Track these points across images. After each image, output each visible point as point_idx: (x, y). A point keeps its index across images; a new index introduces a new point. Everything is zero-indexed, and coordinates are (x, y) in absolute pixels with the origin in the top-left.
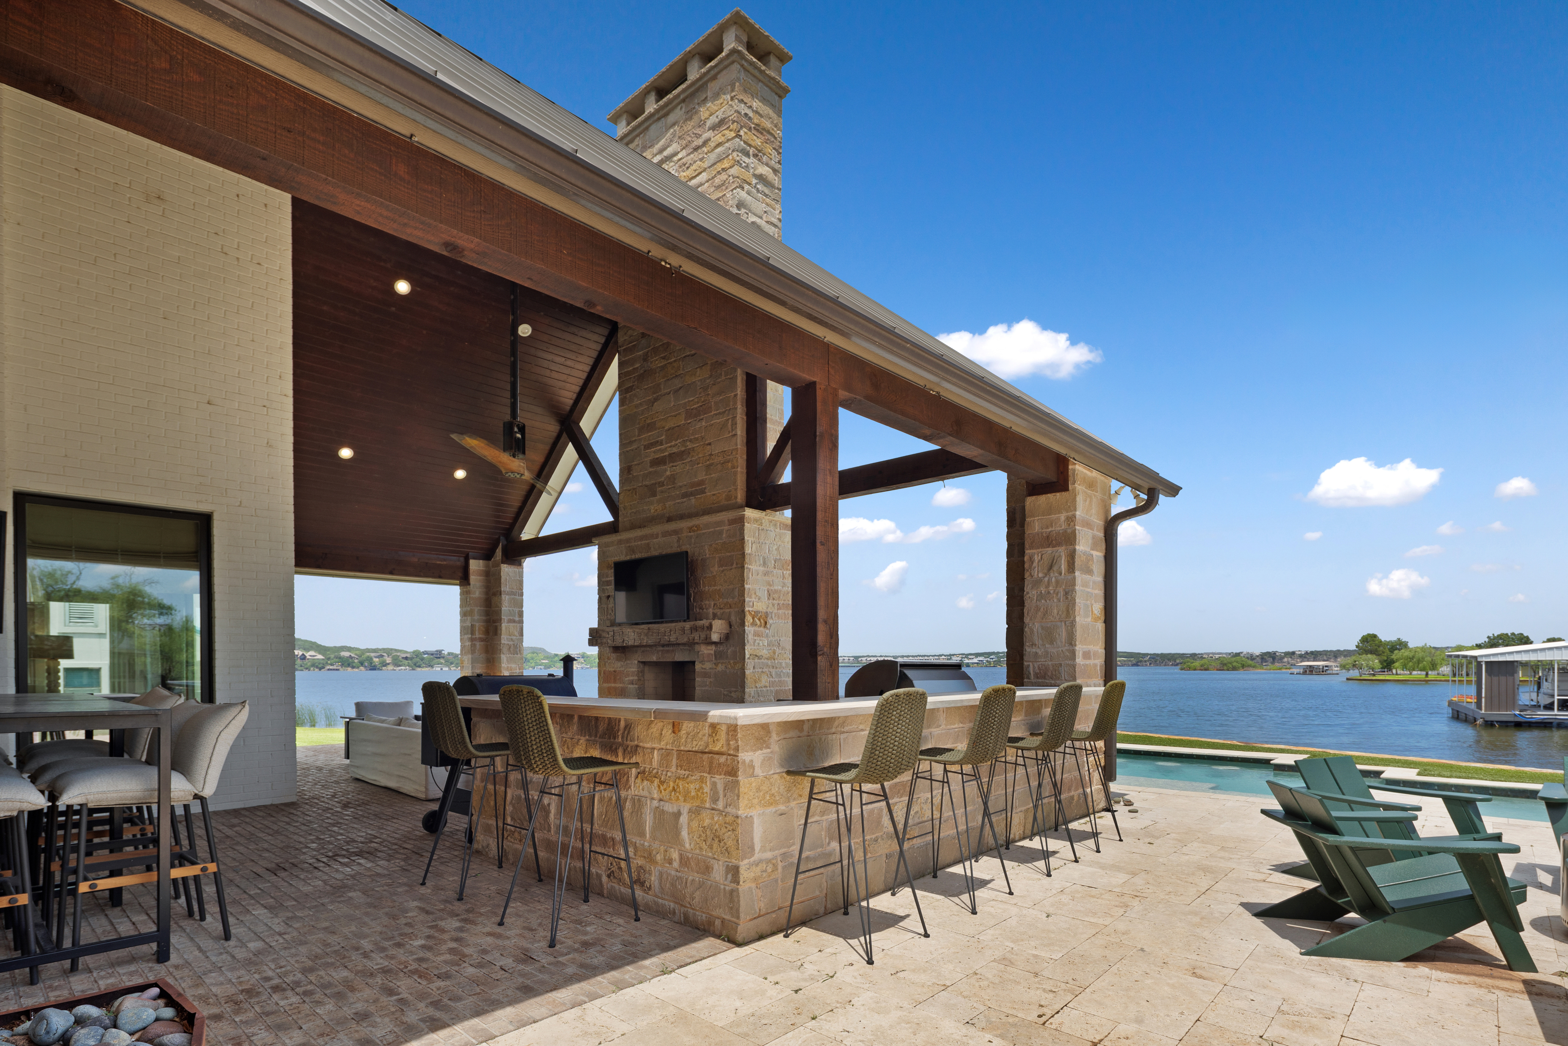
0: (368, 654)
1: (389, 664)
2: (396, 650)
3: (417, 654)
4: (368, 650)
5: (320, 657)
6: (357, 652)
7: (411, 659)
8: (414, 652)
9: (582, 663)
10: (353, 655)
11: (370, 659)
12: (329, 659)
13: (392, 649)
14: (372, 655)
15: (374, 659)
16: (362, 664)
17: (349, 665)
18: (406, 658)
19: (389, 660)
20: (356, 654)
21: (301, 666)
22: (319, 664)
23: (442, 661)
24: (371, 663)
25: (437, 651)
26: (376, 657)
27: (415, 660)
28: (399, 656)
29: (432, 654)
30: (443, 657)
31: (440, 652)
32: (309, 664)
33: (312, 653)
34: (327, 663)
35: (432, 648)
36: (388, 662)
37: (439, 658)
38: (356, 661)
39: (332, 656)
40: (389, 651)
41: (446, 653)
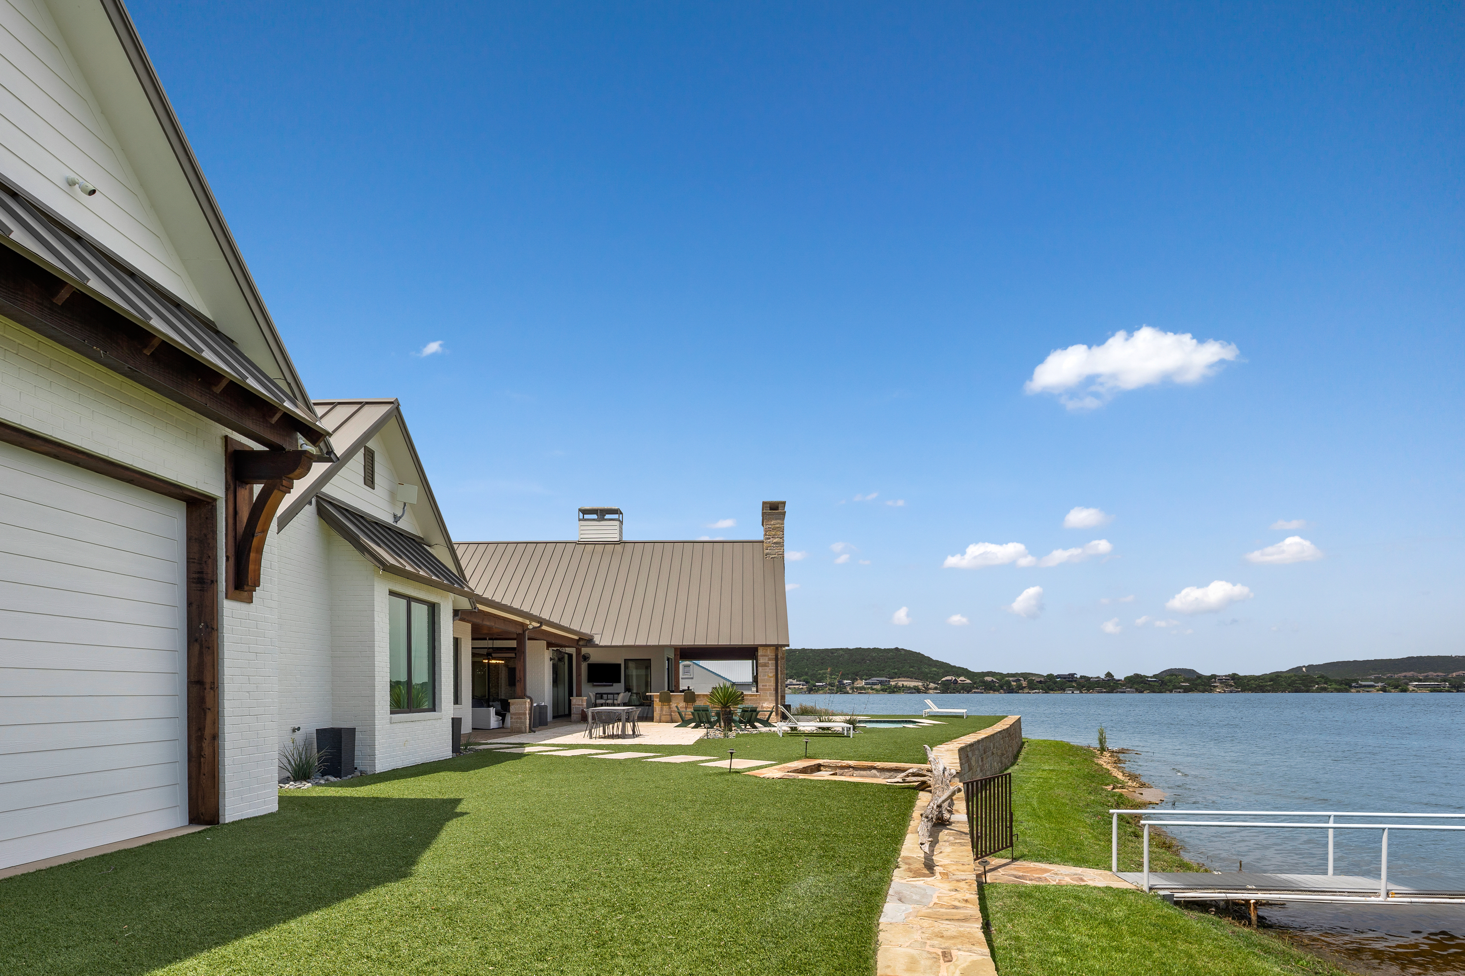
0: (1007, 678)
1: (1025, 687)
2: (1033, 675)
3: (1050, 677)
4: (1009, 675)
5: (968, 681)
6: (998, 677)
7: (1045, 682)
8: (1048, 676)
9: (1231, 686)
10: (994, 680)
11: (1008, 683)
12: (975, 683)
13: (1029, 674)
14: (1011, 679)
15: (1012, 683)
16: (1001, 687)
17: (991, 689)
18: (1040, 682)
19: (1024, 684)
20: (997, 679)
21: (954, 690)
22: (968, 687)
23: (1074, 684)
24: (1010, 687)
25: (1069, 675)
26: (1013, 681)
27: (1047, 684)
28: (1034, 680)
29: (1065, 678)
30: (1075, 681)
31: (1072, 675)
32: (960, 687)
33: (962, 678)
34: (973, 687)
35: (1066, 672)
36: (1024, 685)
37: (1071, 681)
38: (997, 685)
39: (978, 681)
40: (1025, 676)
41: (1078, 676)
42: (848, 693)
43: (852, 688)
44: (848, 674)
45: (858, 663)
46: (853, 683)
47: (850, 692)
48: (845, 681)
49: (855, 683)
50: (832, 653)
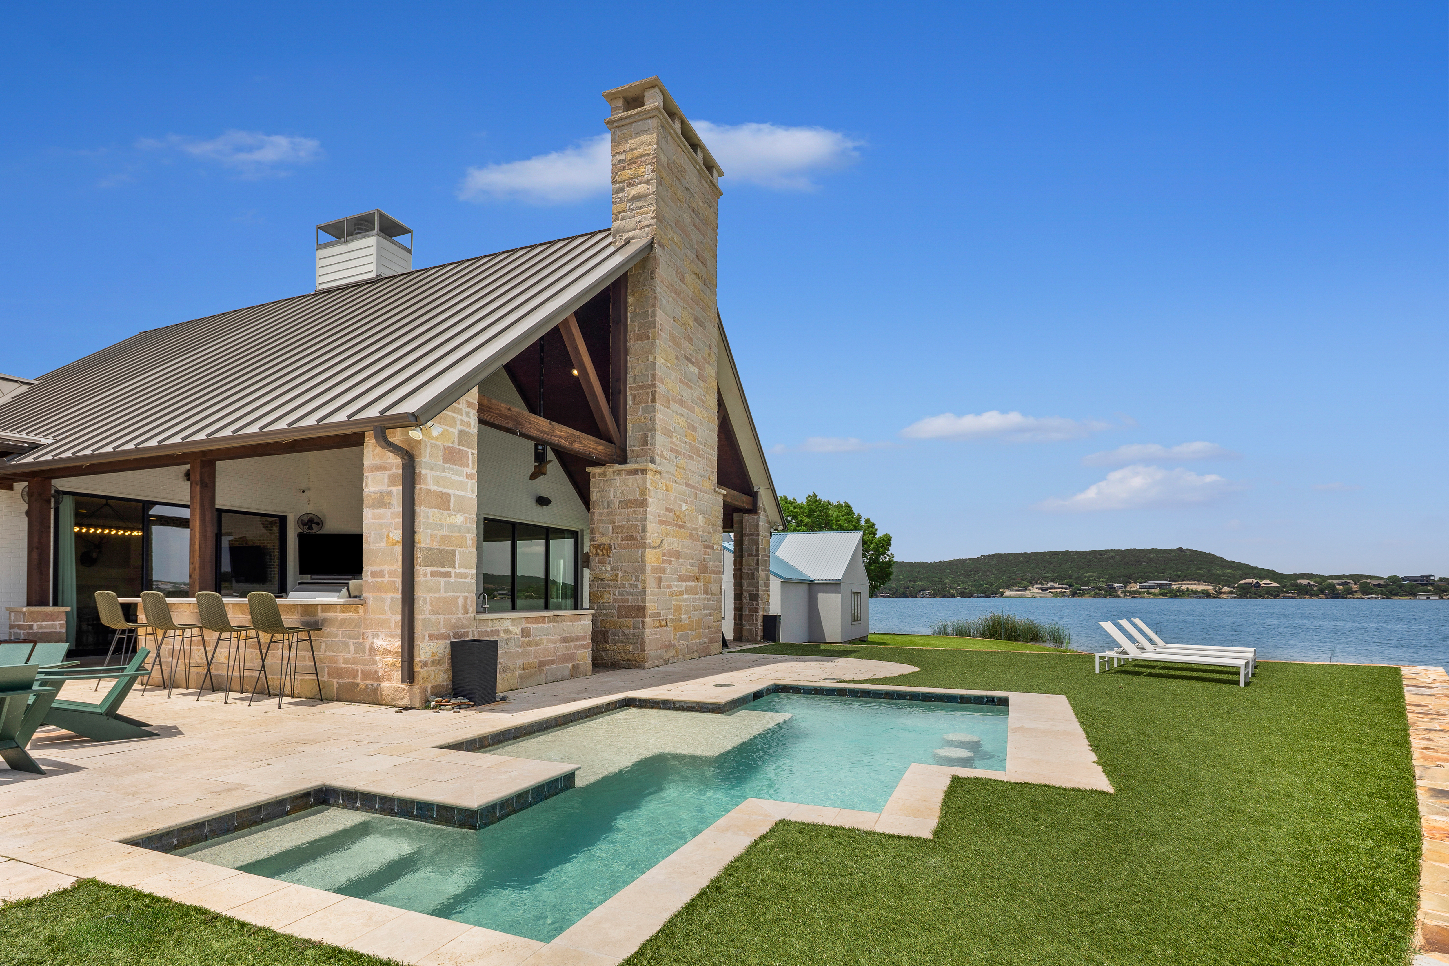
0: (1330, 581)
1: (1355, 592)
2: (1367, 577)
3: (1394, 580)
4: (1332, 577)
5: (1275, 584)
6: (1317, 579)
7: (1386, 586)
8: (1390, 578)
10: (1312, 583)
11: (1332, 587)
12: (1284, 587)
13: (1362, 576)
14: (1335, 582)
15: (1338, 587)
16: (1322, 591)
17: (1307, 593)
18: (1379, 585)
19: (1355, 587)
20: (1315, 582)
21: (1255, 594)
22: (1274, 591)
23: (1430, 588)
24: (1333, 591)
25: (1423, 576)
26: (1339, 585)
27: (1389, 588)
28: (1369, 583)
29: (1416, 581)
30: (1432, 584)
31: (1428, 577)
32: (1263, 592)
33: (1267, 581)
34: (1282, 591)
35: (1417, 573)
36: (1354, 589)
37: (1426, 584)
38: (1315, 589)
39: (1288, 584)
40: (1356, 578)
41: (1436, 579)
42: (1119, 597)
43: (1124, 592)
44: (1119, 577)
45: (1132, 565)
46: (1125, 587)
47: (1122, 596)
48: (1116, 585)
49: (1128, 587)
50: (1101, 555)
